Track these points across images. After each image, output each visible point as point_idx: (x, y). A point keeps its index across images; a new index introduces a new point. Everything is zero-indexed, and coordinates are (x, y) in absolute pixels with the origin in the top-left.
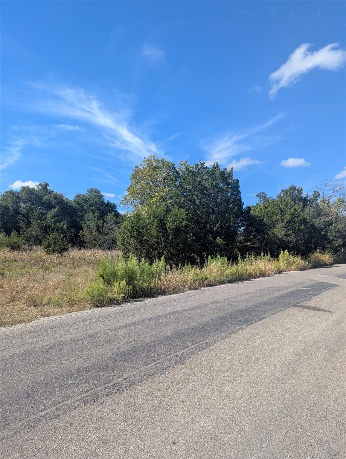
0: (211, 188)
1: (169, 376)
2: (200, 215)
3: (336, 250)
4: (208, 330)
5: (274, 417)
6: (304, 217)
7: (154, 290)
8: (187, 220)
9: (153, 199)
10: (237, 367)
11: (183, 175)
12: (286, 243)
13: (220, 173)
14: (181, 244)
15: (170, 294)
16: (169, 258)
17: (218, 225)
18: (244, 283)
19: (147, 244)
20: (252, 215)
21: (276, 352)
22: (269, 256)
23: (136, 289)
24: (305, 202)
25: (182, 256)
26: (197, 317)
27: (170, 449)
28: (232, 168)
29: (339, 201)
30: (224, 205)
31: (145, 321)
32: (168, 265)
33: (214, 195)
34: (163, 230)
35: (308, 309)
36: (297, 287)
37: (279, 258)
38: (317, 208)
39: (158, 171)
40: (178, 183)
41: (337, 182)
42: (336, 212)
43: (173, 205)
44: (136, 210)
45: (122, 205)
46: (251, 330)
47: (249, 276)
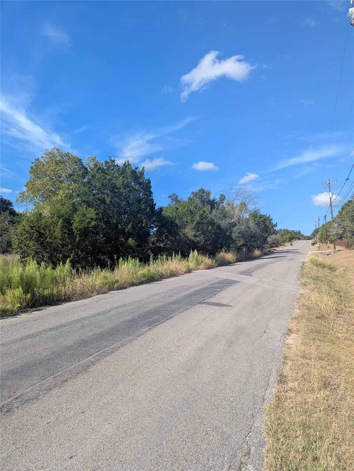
0: (122, 187)
1: (70, 388)
2: (111, 215)
3: (239, 249)
4: (116, 334)
5: (175, 412)
6: (212, 218)
7: (57, 297)
8: (96, 220)
9: (56, 197)
10: (143, 368)
11: (92, 172)
12: (196, 243)
13: (131, 172)
14: (90, 246)
15: (76, 300)
16: (77, 261)
17: (130, 226)
18: (156, 284)
19: (51, 247)
20: (164, 216)
21: (181, 349)
22: (179, 256)
23: (36, 297)
24: (213, 204)
25: (92, 259)
26: (104, 322)
27: (66, 465)
28: (144, 168)
29: (241, 204)
30: (136, 205)
31: (45, 331)
32: (74, 269)
33: (125, 195)
34: (69, 231)
35: (212, 306)
36: (204, 285)
37: (189, 258)
38: (223, 210)
39: (62, 165)
40: (86, 179)
41: (239, 187)
42: (239, 214)
43: (80, 204)
44: (37, 208)
45: (19, 202)
46: (159, 330)
47: (161, 277)
